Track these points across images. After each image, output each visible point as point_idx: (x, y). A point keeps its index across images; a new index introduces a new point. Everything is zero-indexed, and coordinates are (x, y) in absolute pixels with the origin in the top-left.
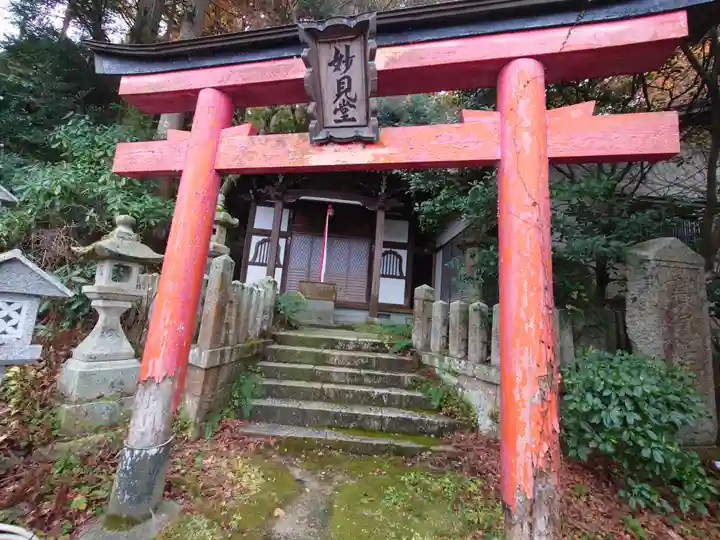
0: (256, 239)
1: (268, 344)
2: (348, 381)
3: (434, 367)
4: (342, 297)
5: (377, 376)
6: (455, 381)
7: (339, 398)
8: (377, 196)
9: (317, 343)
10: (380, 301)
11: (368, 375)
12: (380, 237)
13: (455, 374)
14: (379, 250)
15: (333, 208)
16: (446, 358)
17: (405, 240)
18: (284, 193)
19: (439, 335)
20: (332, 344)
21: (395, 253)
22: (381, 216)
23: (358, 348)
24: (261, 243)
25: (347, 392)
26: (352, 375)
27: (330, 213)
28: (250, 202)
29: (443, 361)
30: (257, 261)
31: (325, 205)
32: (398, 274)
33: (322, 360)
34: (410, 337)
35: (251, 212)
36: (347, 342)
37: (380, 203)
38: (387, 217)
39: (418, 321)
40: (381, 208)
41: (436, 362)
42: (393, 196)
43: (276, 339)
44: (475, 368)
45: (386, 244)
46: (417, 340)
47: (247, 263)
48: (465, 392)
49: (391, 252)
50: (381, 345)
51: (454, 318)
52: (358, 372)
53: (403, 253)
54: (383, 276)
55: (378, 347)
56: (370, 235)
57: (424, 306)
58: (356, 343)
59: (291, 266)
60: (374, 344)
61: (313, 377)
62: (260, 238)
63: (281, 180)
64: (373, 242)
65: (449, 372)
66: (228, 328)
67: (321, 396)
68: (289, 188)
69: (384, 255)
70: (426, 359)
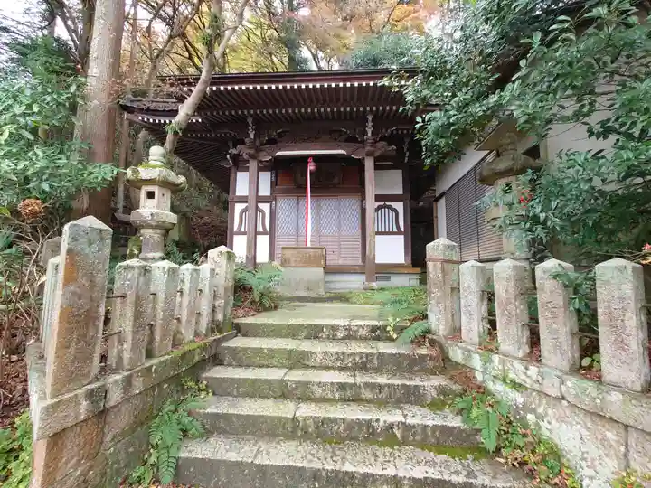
0: (239, 207)
1: (226, 339)
2: (337, 396)
3: (473, 370)
4: (333, 260)
5: (380, 387)
6: (518, 398)
7: (321, 433)
8: (363, 142)
9: (293, 332)
10: (378, 261)
11: (367, 385)
12: (371, 191)
13: (516, 386)
14: (371, 204)
15: (314, 161)
16: (496, 358)
17: (400, 192)
18: (258, 150)
19: (476, 317)
20: (314, 333)
21: (390, 207)
22: (369, 164)
23: (351, 336)
24: (245, 211)
25: (335, 421)
26: (342, 387)
27: (311, 167)
28: (229, 169)
29: (491, 361)
30: (243, 230)
31: (304, 159)
32: (395, 230)
33: (298, 360)
34: (425, 317)
35: (232, 179)
36: (334, 328)
37: (368, 148)
38: (377, 168)
39: (436, 293)
40: (369, 154)
41: (476, 362)
42: (381, 139)
43: (239, 330)
44: (562, 382)
45: (378, 198)
46: (437, 322)
47: (233, 234)
48: (544, 425)
49: (385, 207)
50: (383, 329)
51: (503, 290)
52: (351, 381)
53: (399, 206)
54: (378, 233)
55: (378, 334)
56: (360, 189)
57: (443, 270)
58: (348, 329)
59: (278, 233)
60: (374, 329)
61: (283, 392)
62: (243, 206)
63: (252, 137)
64: (363, 198)
65: (504, 381)
66: (121, 342)
67: (293, 430)
68: (263, 144)
69: (377, 210)
70: (456, 354)
